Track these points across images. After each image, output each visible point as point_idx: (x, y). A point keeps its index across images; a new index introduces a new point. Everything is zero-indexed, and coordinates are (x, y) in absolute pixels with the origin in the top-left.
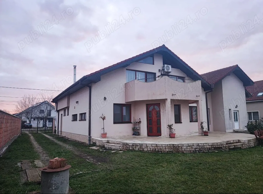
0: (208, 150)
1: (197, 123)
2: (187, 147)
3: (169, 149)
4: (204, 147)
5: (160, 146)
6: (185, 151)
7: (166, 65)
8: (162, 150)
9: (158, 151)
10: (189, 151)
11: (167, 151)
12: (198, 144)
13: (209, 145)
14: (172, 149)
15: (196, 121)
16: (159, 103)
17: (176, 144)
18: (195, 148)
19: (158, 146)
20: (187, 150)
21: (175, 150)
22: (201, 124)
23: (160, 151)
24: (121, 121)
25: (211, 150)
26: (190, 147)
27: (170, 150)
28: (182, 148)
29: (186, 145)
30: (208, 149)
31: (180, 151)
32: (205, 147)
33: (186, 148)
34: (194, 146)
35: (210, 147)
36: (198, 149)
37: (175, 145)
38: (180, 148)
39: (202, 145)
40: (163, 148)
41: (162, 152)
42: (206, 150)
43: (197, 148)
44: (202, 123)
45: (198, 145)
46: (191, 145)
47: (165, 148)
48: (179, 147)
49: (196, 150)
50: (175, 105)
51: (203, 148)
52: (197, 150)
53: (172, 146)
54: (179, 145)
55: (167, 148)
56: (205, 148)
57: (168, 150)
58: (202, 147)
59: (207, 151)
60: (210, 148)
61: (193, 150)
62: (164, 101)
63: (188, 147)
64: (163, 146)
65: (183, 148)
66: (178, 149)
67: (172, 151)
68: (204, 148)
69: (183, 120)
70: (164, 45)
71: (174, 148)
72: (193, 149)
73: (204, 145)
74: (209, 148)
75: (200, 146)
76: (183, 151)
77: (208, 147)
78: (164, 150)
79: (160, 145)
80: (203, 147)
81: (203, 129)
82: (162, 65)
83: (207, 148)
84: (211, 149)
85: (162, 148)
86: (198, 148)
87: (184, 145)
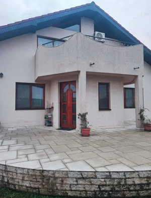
0: (138, 191)
1: (134, 109)
2: (77, 181)
3: (31, 181)
4: (125, 181)
5: (12, 172)
6: (71, 190)
8: (16, 183)
9: (8, 182)
10: (82, 191)
11: (27, 187)
12: (108, 174)
13: (142, 176)
14: (39, 182)
15: (133, 106)
16: (74, 80)
17: (48, 171)
18: (99, 186)
19: (8, 170)
20: (78, 189)
21: (46, 186)
22: (141, 113)
23: (12, 184)
25: (146, 190)
26: (87, 180)
27: (32, 186)
28: (65, 182)
29: (76, 176)
30: (138, 188)
31: (57, 189)
32: (128, 183)
33: (75, 183)
34: (96, 177)
35: (144, 181)
36: (108, 188)
37: (45, 174)
38: (59, 181)
39: (120, 177)
40: (18, 177)
41: (15, 187)
42: (130, 191)
43: (106, 185)
44: (142, 111)
45: (109, 176)
46: (89, 176)
47: (23, 177)
48: (55, 178)
49: (103, 189)
50: (100, 84)
51: (123, 185)
52: (104, 191)
53: (38, 174)
54: (57, 175)
55: (26, 179)
56: (129, 185)
57: (28, 185)
58: (120, 182)
59: (134, 192)
60: (144, 184)
61: (93, 189)
62: (76, 74)
63: (80, 182)
64: (19, 171)
65: (66, 184)
66: (53, 185)
67: (38, 188)
68: (126, 184)
69: (112, 106)
70: (93, 2)
71: (43, 182)
72: (95, 188)
73: (128, 176)
74: (141, 185)
75: (114, 179)
76: (66, 190)
77: (137, 181)
78: (20, 184)
79: (13, 170)
80: (123, 183)
81: (144, 120)
83: (135, 185)
84: (145, 187)
85: (15, 177)
86: (109, 185)
87: (69, 176)
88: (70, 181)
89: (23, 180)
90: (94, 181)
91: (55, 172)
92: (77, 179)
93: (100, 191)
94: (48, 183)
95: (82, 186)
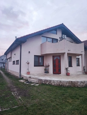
6: (79, 86)
7: (63, 35)
9: (61, 85)
10: (82, 86)
14: (71, 84)
16: (60, 55)
19: (61, 82)
24: (38, 65)
27: (69, 85)
31: (76, 85)
37: (72, 82)
38: (76, 83)
41: (64, 86)
46: (83, 82)
48: (75, 83)
53: (70, 82)
54: (76, 82)
62: (63, 54)
64: (65, 82)
67: (71, 86)
70: (63, 24)
72: (85, 85)
79: (63, 82)
81: (85, 70)
82: (61, 35)
88: (79, 83)
89: (66, 84)
90: (85, 83)
91: (75, 81)
92: (81, 83)
93: (86, 85)
94: (73, 84)
95: (82, 84)
